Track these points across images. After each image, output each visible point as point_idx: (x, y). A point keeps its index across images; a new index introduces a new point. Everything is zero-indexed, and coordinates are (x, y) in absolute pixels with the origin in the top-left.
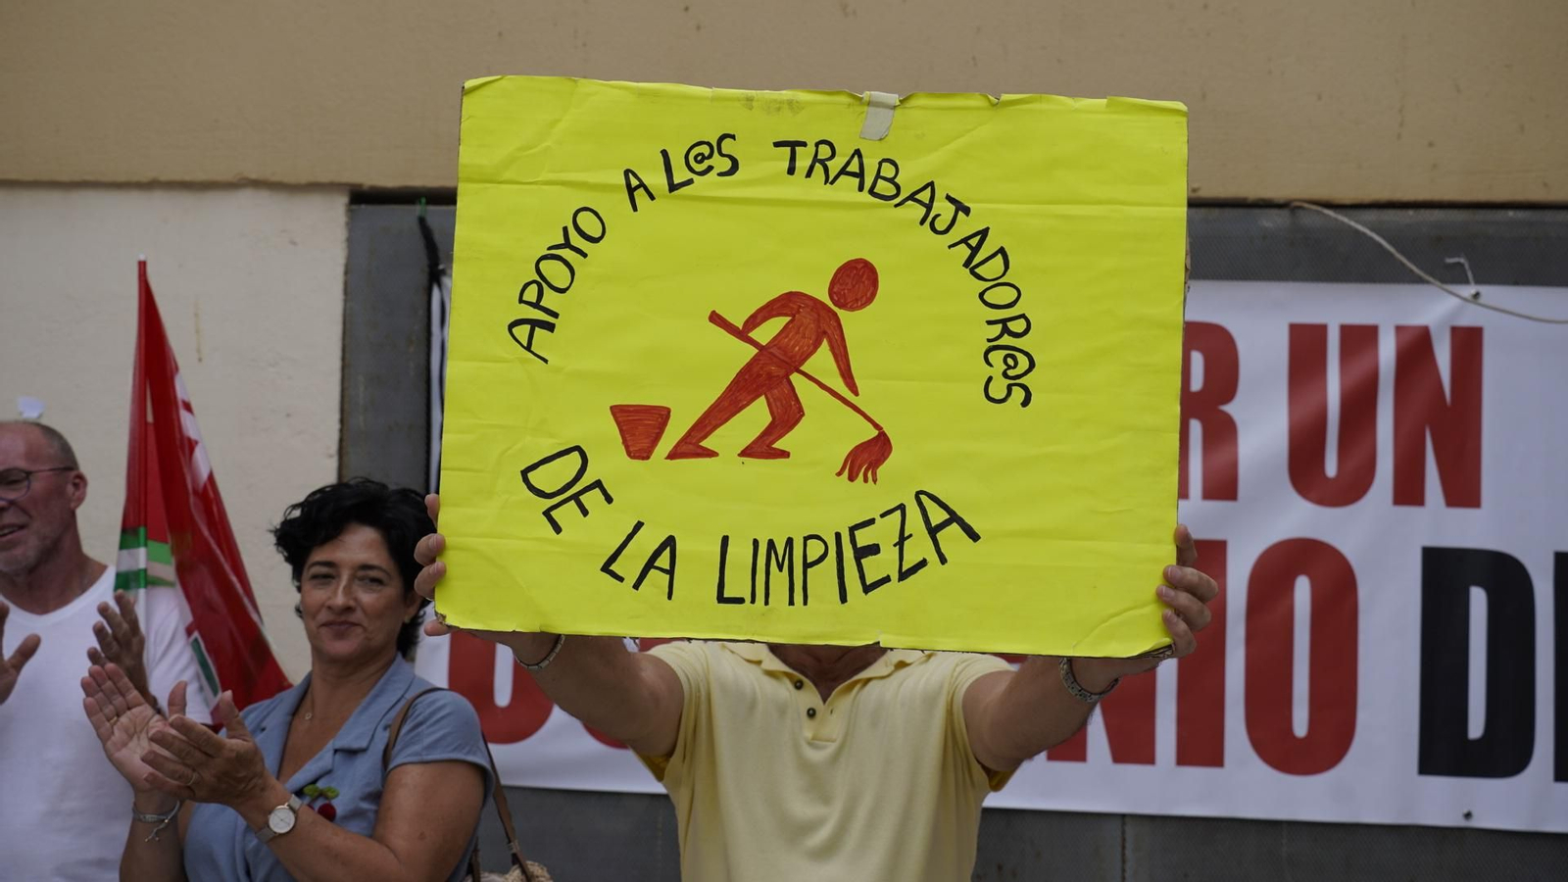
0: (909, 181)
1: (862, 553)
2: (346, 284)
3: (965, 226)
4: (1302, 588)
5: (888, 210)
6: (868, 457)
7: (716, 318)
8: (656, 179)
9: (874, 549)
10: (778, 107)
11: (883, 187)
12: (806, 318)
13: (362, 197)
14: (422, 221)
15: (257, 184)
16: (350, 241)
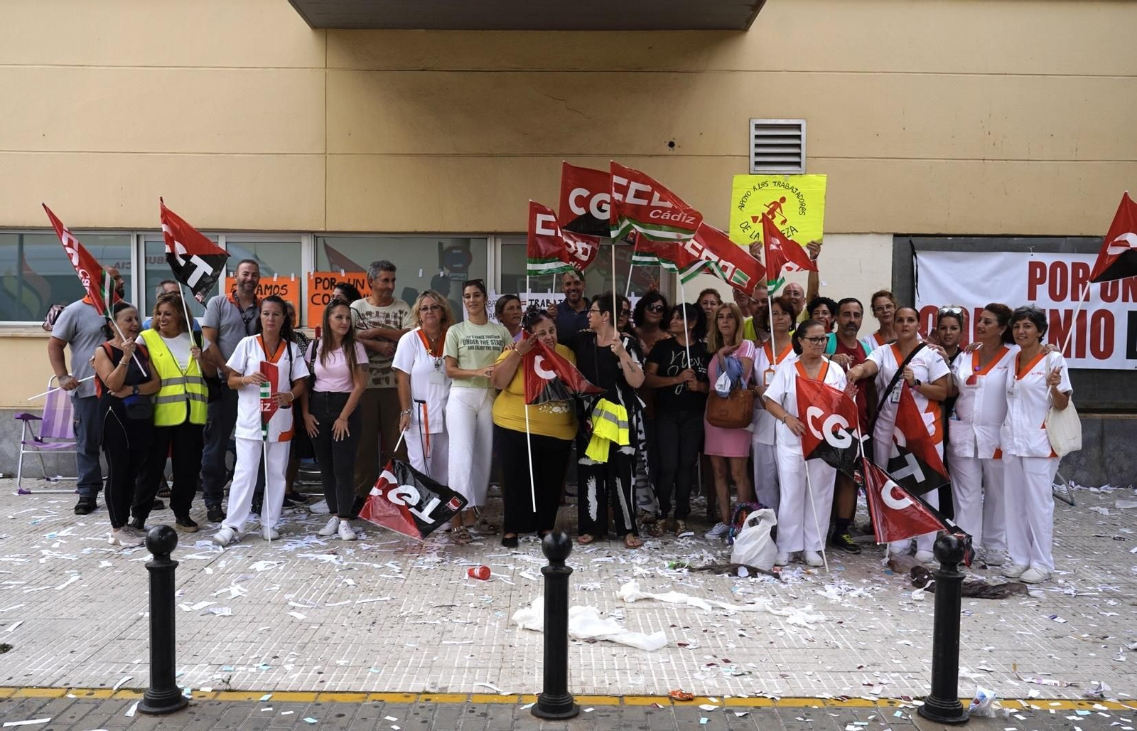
0: (790, 187)
2: (893, 254)
3: (797, 192)
4: (1103, 320)
5: (787, 190)
7: (765, 205)
8: (757, 187)
11: (787, 187)
12: (777, 204)
13: (896, 235)
14: (910, 241)
15: (873, 233)
16: (894, 246)
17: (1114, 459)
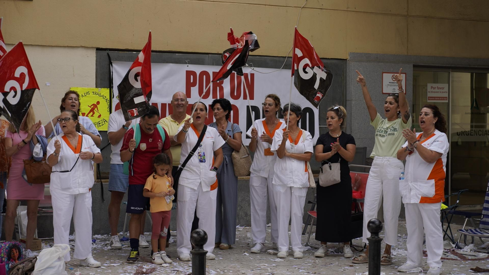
0: (102, 95)
1: (99, 124)
2: (96, 63)
3: (106, 98)
5: (100, 97)
6: (100, 116)
7: (88, 106)
8: (84, 95)
9: (100, 123)
10: (92, 89)
11: (100, 95)
12: (95, 106)
13: (98, 49)
14: (108, 54)
15: (82, 47)
16: (96, 57)
17: (242, 207)
